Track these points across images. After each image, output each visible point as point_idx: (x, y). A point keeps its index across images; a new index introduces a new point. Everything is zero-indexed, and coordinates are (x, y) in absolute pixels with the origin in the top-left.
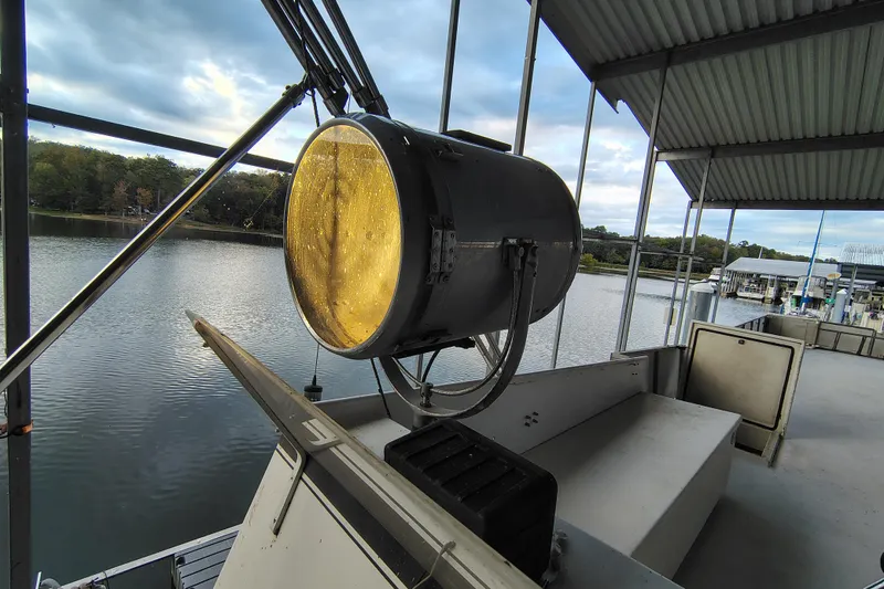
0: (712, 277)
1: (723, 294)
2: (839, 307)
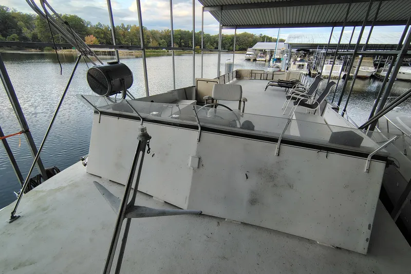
1: (252, 60)
2: (285, 61)
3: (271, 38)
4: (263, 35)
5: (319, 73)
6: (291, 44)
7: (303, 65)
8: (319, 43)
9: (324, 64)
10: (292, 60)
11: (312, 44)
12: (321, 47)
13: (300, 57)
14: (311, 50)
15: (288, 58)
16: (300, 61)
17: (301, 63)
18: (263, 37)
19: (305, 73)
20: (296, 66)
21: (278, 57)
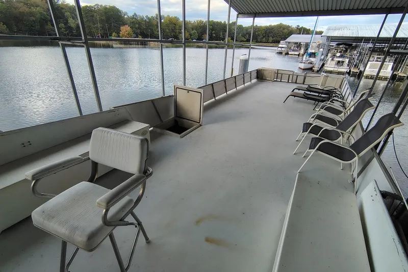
0: (280, 46)
1: (284, 54)
2: (319, 56)
3: (309, 30)
4: (301, 27)
5: (361, 71)
6: (329, 37)
7: (343, 62)
8: (365, 36)
9: (368, 61)
10: (329, 55)
11: (355, 37)
12: (367, 40)
13: (340, 52)
14: (354, 44)
15: (325, 53)
16: (339, 57)
17: (341, 59)
18: (299, 29)
19: (345, 70)
20: (334, 63)
21: (313, 51)
